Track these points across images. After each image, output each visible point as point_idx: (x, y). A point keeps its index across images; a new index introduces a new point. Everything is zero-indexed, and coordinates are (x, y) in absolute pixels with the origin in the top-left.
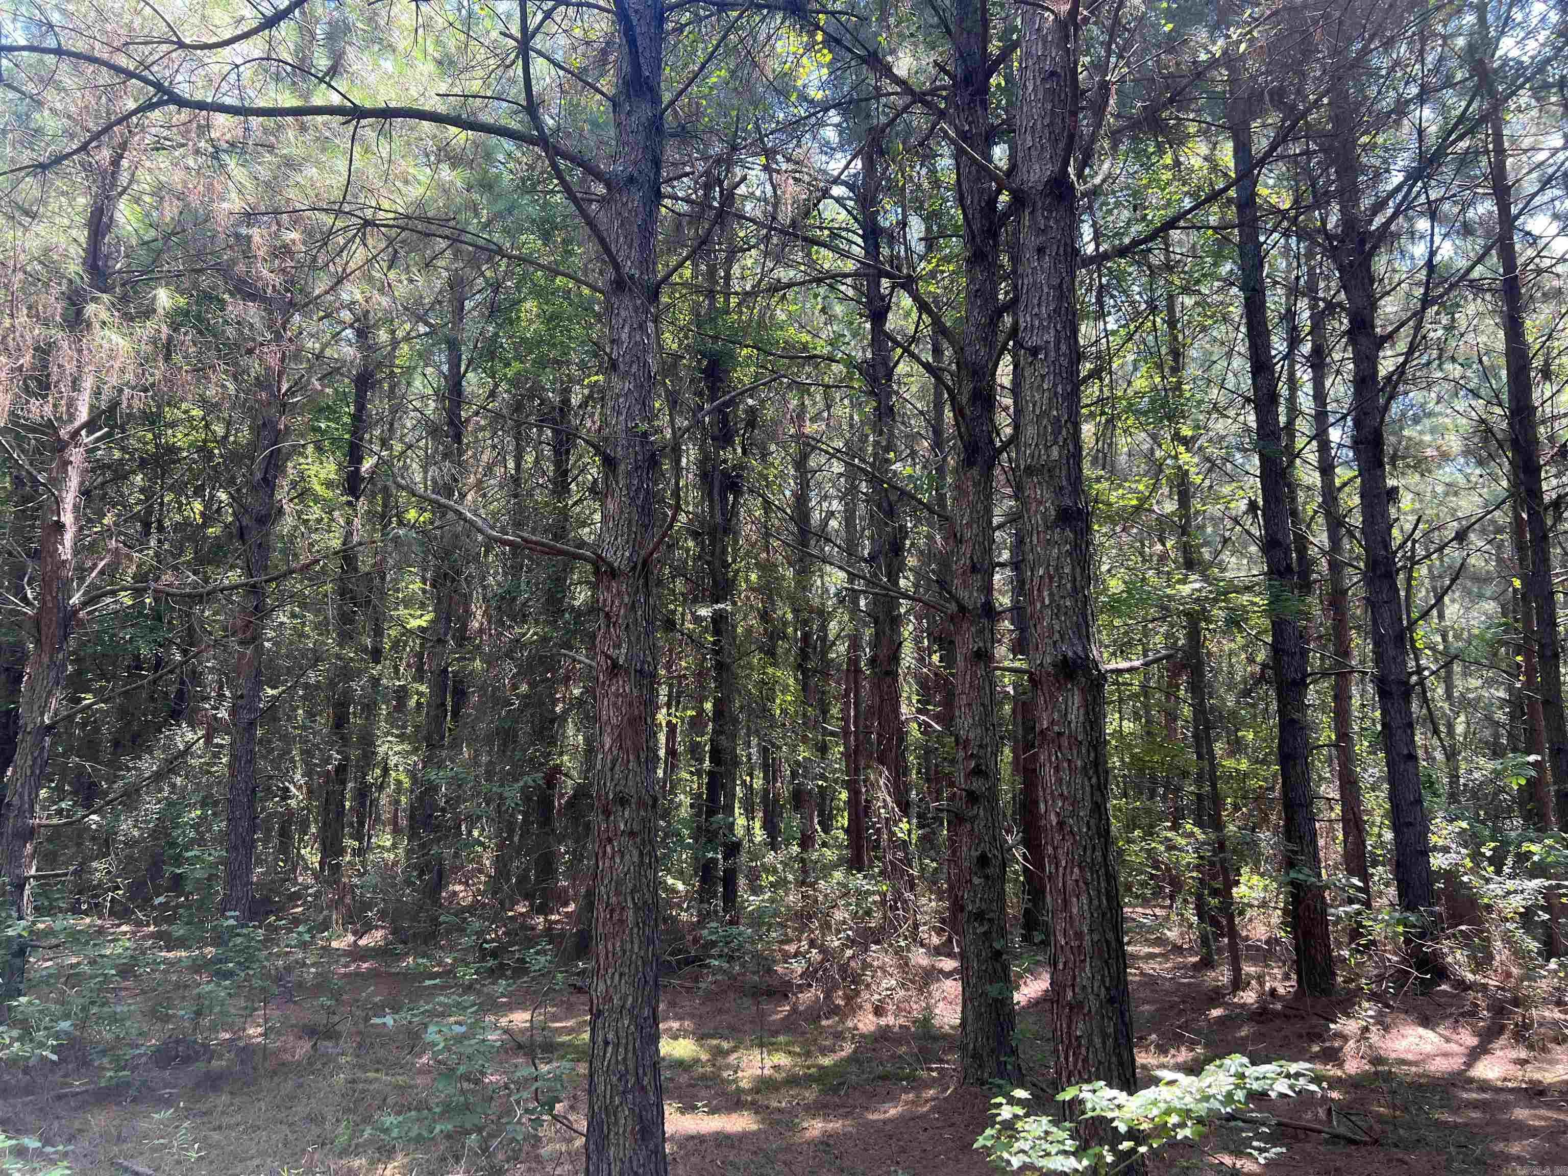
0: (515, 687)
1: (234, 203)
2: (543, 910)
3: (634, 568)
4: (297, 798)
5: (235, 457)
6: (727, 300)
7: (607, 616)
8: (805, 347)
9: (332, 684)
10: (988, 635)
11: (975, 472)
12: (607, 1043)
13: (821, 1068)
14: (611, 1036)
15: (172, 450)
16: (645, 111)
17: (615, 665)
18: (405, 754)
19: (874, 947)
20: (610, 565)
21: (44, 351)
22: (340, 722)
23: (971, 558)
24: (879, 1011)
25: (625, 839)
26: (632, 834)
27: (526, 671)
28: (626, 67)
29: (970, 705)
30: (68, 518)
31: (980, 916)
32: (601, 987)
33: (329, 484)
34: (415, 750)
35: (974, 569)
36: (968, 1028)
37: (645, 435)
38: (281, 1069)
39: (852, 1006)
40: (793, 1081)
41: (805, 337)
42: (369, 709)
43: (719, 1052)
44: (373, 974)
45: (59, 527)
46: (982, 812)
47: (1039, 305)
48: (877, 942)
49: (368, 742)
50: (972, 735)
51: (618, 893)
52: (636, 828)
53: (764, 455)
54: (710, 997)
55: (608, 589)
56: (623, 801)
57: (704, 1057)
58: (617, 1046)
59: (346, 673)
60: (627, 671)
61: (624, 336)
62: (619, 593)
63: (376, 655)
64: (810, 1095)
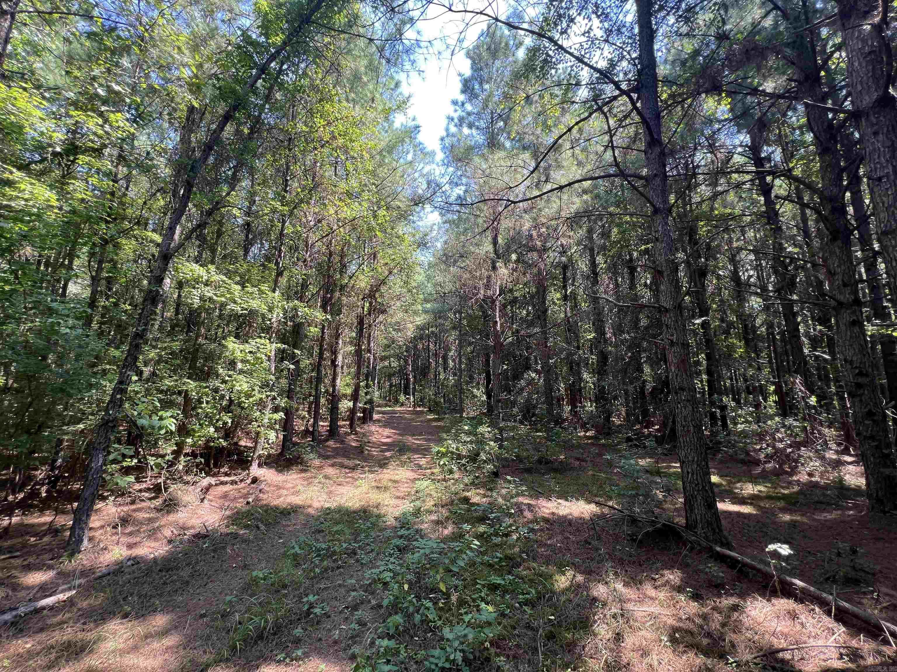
0: (626, 354)
1: (527, 226)
2: (647, 427)
3: (675, 308)
4: (563, 391)
5: (532, 297)
6: (691, 207)
7: (667, 325)
8: (730, 214)
9: (568, 358)
10: (858, 313)
11: (839, 243)
12: (688, 473)
13: (784, 494)
14: (690, 470)
15: (517, 298)
16: (657, 150)
17: (672, 341)
18: (591, 378)
19: (803, 448)
20: (665, 308)
21: (489, 277)
22: (571, 368)
23: (843, 281)
24: (810, 475)
25: (685, 402)
26: (688, 401)
27: (629, 348)
28: (648, 138)
29: (851, 345)
30: (498, 319)
31: (872, 438)
32: (683, 453)
33: (558, 299)
34: (594, 376)
35: (845, 285)
36: (872, 487)
37: (673, 260)
38: (572, 469)
39: (794, 471)
40: (769, 497)
41: (728, 211)
42: (578, 365)
43: (730, 483)
44: (592, 444)
45: (496, 322)
46: (866, 392)
47: (879, 157)
48: (805, 447)
49: (579, 373)
50: (855, 359)
51: (685, 421)
52: (689, 398)
53: (716, 259)
54: (721, 462)
55: (666, 316)
56: (682, 389)
57: (724, 483)
58: (693, 474)
59: (570, 354)
60: (677, 344)
61: (660, 229)
62: (670, 317)
63: (578, 348)
64: (781, 504)
